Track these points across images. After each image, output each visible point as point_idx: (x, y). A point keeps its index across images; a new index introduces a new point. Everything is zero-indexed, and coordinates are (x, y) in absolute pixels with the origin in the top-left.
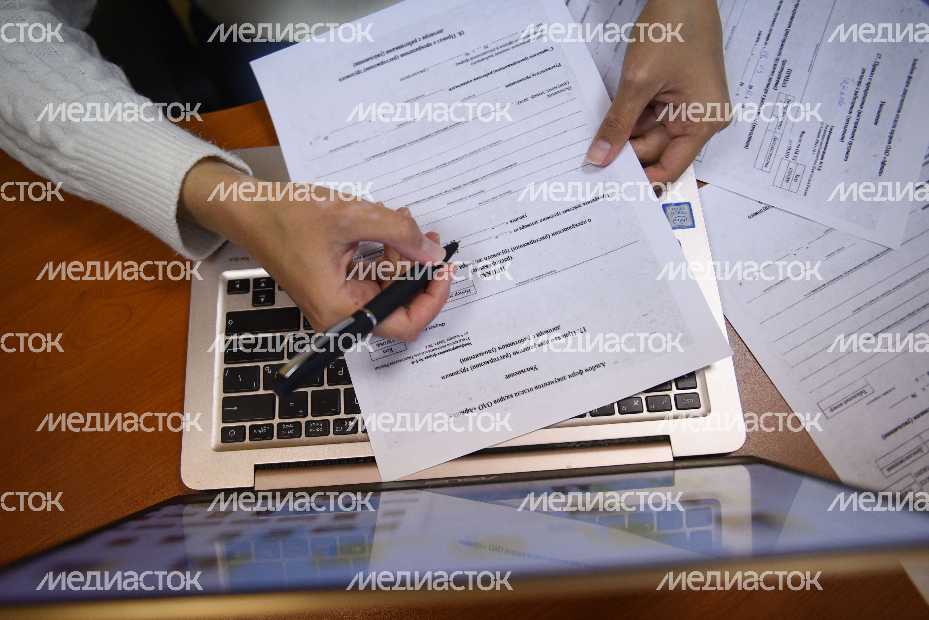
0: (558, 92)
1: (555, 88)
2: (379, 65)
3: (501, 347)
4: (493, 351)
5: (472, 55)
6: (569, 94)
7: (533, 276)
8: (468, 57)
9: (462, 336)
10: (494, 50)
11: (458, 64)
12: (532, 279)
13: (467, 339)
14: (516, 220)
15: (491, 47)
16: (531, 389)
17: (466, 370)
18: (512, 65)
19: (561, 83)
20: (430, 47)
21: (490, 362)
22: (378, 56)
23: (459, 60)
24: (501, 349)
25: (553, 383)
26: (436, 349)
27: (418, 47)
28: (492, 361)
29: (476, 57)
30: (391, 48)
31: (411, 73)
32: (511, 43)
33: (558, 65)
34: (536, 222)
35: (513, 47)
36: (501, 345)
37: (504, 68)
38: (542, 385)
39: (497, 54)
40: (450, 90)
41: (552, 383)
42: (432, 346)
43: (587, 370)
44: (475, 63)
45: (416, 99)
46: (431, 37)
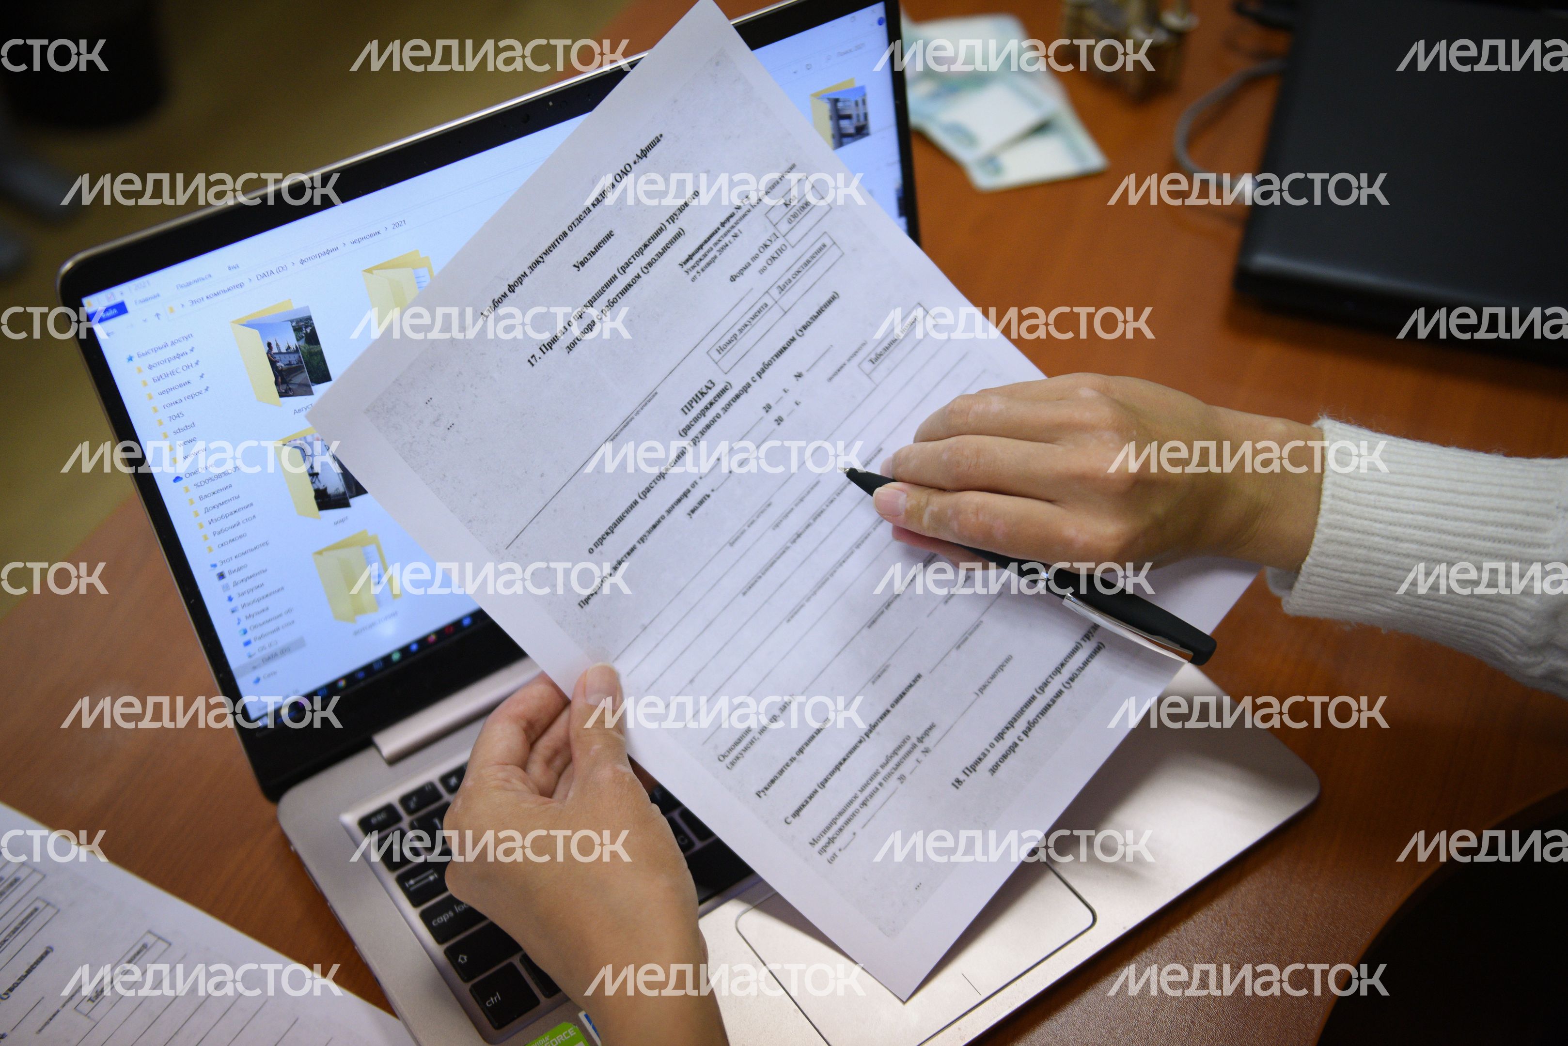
0: (736, 744)
1: (746, 749)
2: (1062, 665)
3: (636, 279)
4: (645, 267)
5: (917, 754)
6: (716, 747)
7: (637, 419)
8: (921, 747)
9: (698, 273)
10: (886, 779)
11: (932, 727)
12: (638, 413)
13: (689, 271)
14: (701, 503)
15: (893, 782)
16: (571, 228)
17: (670, 221)
18: (841, 764)
19: (740, 763)
20: (995, 734)
21: (643, 248)
22: (1072, 679)
23: (935, 735)
24: (636, 277)
25: (544, 253)
26: (725, 235)
27: (1016, 725)
28: (640, 252)
29: (909, 753)
30: (1059, 701)
31: (1001, 675)
32: (864, 804)
33: (762, 794)
34: (669, 511)
35: (856, 797)
36: (639, 281)
37: (851, 752)
38: (559, 243)
39: (876, 773)
40: (919, 676)
41: (546, 253)
42: (733, 236)
43: (505, 295)
44: (904, 742)
45: (967, 635)
46: (1004, 752)
